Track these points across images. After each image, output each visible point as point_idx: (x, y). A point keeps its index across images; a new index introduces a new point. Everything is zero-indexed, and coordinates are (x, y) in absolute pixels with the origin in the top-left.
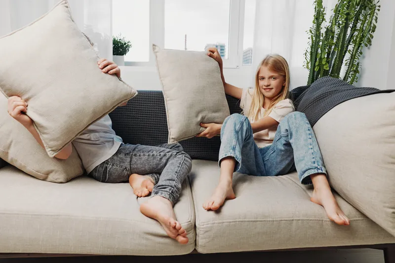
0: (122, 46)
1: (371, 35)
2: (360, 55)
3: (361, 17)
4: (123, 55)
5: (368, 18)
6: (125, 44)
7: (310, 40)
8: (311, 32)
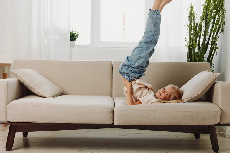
0: (74, 35)
1: (223, 27)
2: (218, 38)
3: (217, 17)
4: (74, 41)
5: (221, 17)
6: (76, 34)
7: (188, 30)
8: (187, 26)
